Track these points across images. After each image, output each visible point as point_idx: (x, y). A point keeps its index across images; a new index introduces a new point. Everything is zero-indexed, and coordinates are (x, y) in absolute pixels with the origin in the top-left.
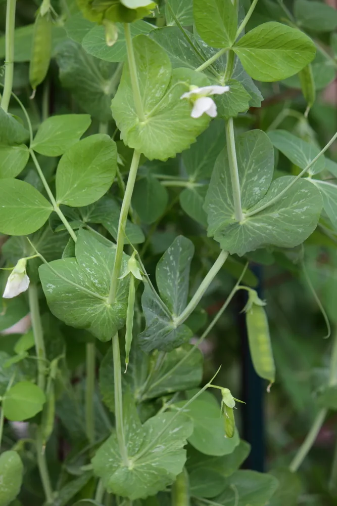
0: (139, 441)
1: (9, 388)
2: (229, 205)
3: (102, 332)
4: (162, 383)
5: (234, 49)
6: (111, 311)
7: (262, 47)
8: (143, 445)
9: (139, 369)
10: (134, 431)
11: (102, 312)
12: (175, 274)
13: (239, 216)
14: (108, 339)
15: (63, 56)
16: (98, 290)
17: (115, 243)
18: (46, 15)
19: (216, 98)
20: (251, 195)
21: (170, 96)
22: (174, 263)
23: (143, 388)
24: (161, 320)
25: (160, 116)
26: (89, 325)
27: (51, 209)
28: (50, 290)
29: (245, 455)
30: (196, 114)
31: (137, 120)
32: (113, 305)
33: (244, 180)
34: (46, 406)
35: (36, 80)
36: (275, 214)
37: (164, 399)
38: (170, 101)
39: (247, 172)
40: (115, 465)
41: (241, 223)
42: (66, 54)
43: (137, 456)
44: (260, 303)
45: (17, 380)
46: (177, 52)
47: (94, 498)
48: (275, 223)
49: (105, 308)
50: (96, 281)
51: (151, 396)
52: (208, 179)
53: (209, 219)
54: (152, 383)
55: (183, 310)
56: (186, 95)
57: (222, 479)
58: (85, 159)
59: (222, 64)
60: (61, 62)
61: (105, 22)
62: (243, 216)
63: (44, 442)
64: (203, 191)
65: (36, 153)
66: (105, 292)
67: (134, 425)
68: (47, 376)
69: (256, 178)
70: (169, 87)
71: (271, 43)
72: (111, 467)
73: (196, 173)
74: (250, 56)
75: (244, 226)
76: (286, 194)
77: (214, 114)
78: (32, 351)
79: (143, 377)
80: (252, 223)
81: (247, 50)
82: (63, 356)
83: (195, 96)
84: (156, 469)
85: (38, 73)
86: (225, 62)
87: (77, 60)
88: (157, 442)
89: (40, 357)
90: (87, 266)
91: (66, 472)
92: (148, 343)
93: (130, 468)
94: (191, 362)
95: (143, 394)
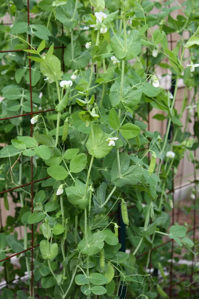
0: (91, 239)
1: (54, 226)
2: (117, 173)
3: (82, 207)
4: (97, 225)
5: (119, 130)
6: (84, 201)
7: (126, 129)
8: (92, 241)
9: (91, 221)
10: (90, 237)
11: (82, 201)
12: (102, 193)
13: (120, 176)
14: (83, 209)
15: (71, 134)
16: (81, 195)
17: (86, 184)
18: (67, 122)
19: (115, 141)
20: (123, 170)
21: (102, 141)
22: (102, 190)
23: (92, 226)
24: (98, 205)
25: (99, 147)
26: (78, 205)
27: (68, 173)
28: (68, 195)
29: (120, 247)
30: (110, 145)
31: (93, 148)
32: (85, 199)
33: (121, 166)
34: (65, 231)
35: (63, 140)
36: (130, 176)
37: (98, 230)
38: (102, 142)
39: (122, 164)
40: (84, 246)
41: (120, 178)
42: (72, 133)
43: (90, 244)
44: (125, 202)
45: (56, 224)
46: (104, 131)
47: (78, 257)
48: (129, 178)
49: (83, 200)
50: (81, 193)
51: (94, 229)
52: (111, 169)
53: (111, 177)
54: (94, 225)
55: (104, 203)
56: (107, 140)
57: (114, 254)
58: (78, 160)
59: (116, 134)
60: (70, 135)
61: (86, 120)
62: (121, 176)
63: (64, 241)
64: (109, 172)
65: (64, 159)
66: (83, 196)
67: (90, 235)
68: (65, 223)
69: (125, 166)
70: (102, 139)
71: (129, 128)
72: (83, 247)
73: (107, 167)
74: (123, 132)
75: (121, 179)
76: (133, 170)
77: (114, 145)
78: (61, 216)
79: (92, 223)
80: (123, 178)
81: (123, 130)
82: (69, 218)
83: (109, 140)
84: (96, 247)
85: (64, 138)
86: (117, 134)
87: (75, 135)
88: (96, 240)
89: (63, 217)
90: (78, 189)
91: (69, 252)
92: (94, 211)
93: (89, 247)
94: (106, 220)
95: (92, 228)
